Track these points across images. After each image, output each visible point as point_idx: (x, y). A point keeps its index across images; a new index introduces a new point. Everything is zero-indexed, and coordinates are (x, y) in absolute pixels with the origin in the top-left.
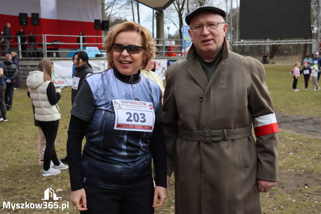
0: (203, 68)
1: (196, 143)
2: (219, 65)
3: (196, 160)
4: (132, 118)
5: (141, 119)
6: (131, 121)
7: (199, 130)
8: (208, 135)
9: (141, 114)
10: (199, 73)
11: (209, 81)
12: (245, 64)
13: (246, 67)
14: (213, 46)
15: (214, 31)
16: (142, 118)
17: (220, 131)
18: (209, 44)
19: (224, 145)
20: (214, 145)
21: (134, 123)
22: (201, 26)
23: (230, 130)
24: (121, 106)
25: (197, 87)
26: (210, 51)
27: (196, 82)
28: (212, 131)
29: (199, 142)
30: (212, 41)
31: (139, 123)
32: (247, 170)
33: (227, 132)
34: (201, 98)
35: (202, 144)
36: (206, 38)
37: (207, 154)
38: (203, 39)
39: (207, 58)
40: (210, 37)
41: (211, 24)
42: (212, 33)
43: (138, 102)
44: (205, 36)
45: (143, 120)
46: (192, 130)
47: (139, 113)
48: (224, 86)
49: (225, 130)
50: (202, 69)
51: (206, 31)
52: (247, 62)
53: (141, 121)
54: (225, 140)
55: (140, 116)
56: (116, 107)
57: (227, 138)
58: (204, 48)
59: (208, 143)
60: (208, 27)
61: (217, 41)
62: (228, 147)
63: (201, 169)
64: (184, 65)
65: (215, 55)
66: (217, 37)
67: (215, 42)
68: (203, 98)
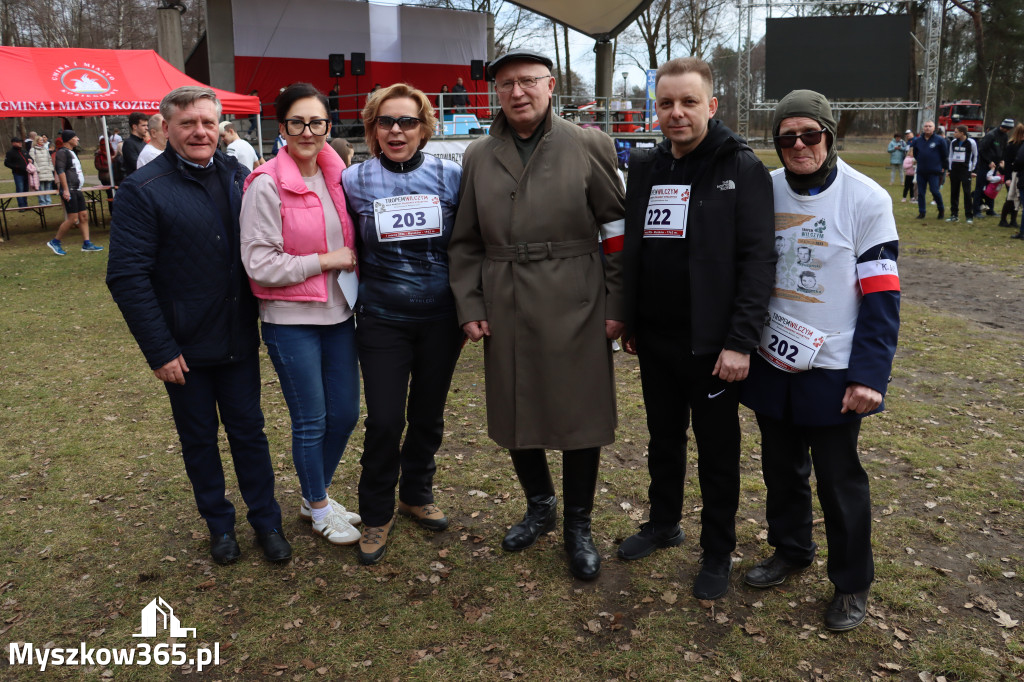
0: (518, 147)
1: (505, 264)
2: (540, 143)
3: (508, 291)
4: (402, 222)
5: (416, 220)
6: (402, 226)
7: (509, 243)
8: (523, 251)
9: (417, 214)
10: (510, 155)
11: (524, 166)
12: (582, 139)
13: (584, 144)
14: (530, 114)
15: (532, 91)
16: (419, 219)
17: (541, 244)
18: (523, 111)
19: (547, 266)
20: (533, 266)
21: (405, 228)
22: (511, 83)
23: (558, 243)
24: (386, 208)
25: (506, 177)
26: (525, 122)
27: (506, 170)
28: (529, 245)
29: (510, 263)
30: (529, 106)
31: (415, 227)
32: (584, 306)
33: (552, 246)
34: (513, 194)
35: (516, 266)
36: (519, 102)
37: (524, 282)
38: (513, 103)
39: (525, 132)
40: (525, 100)
41: (525, 80)
42: (528, 94)
43: (413, 196)
44: (517, 99)
45: (420, 221)
46: (500, 245)
47: (413, 212)
48: (548, 175)
49: (549, 243)
50: (515, 149)
51: (518, 91)
52: (585, 136)
53: (418, 224)
54: (549, 258)
55: (416, 217)
56: (377, 209)
57: (554, 255)
58: (516, 117)
59: (523, 264)
60: (522, 85)
61: (536, 105)
62: (556, 269)
63: (513, 304)
64: (489, 144)
65: (535, 127)
66: (536, 100)
67: (534, 108)
68: (515, 194)
